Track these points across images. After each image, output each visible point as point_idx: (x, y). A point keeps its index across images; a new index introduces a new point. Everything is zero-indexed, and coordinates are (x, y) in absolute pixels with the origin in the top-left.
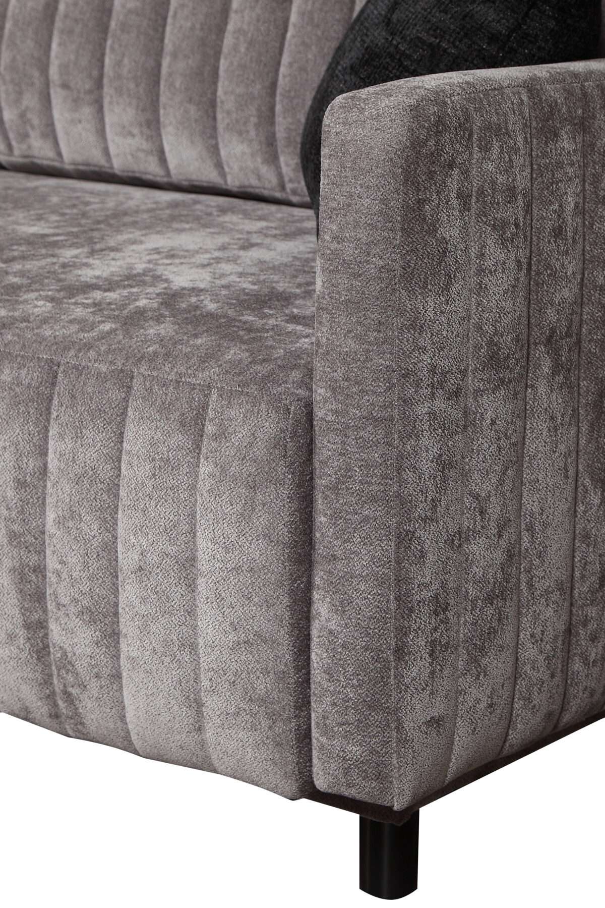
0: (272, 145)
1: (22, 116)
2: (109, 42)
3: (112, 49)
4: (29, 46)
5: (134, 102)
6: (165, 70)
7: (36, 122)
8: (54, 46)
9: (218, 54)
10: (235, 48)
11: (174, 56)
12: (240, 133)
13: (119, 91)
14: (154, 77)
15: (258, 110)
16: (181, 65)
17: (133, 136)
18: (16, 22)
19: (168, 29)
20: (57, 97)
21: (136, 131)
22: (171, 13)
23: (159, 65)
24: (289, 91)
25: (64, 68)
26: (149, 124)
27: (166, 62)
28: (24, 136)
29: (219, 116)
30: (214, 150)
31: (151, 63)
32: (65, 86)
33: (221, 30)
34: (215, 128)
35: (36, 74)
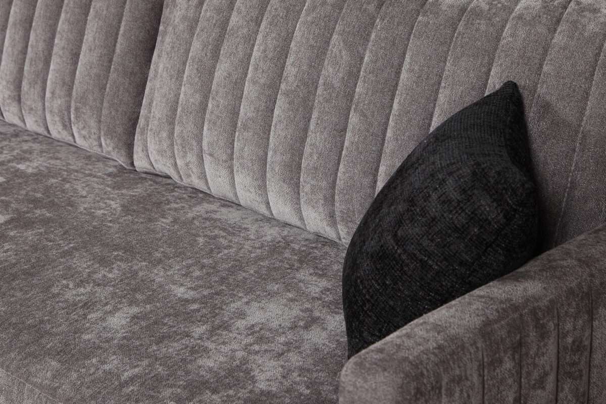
0: (333, 217)
1: (187, 165)
2: (237, 134)
3: (239, 140)
4: (190, 127)
5: (251, 174)
6: (269, 159)
7: (195, 170)
8: (205, 128)
9: (301, 155)
10: (311, 155)
11: (275, 152)
12: (313, 207)
13: (242, 166)
14: (263, 161)
15: (325, 196)
16: (278, 158)
17: (251, 192)
18: (183, 111)
19: (272, 133)
20: (207, 159)
21: (252, 190)
22: (273, 124)
23: (266, 154)
24: (343, 190)
25: (210, 144)
26: (260, 187)
27: (270, 154)
28: (189, 176)
29: (302, 194)
30: (299, 211)
31: (261, 153)
32: (211, 155)
33: (303, 140)
34: (299, 199)
35: (194, 143)
